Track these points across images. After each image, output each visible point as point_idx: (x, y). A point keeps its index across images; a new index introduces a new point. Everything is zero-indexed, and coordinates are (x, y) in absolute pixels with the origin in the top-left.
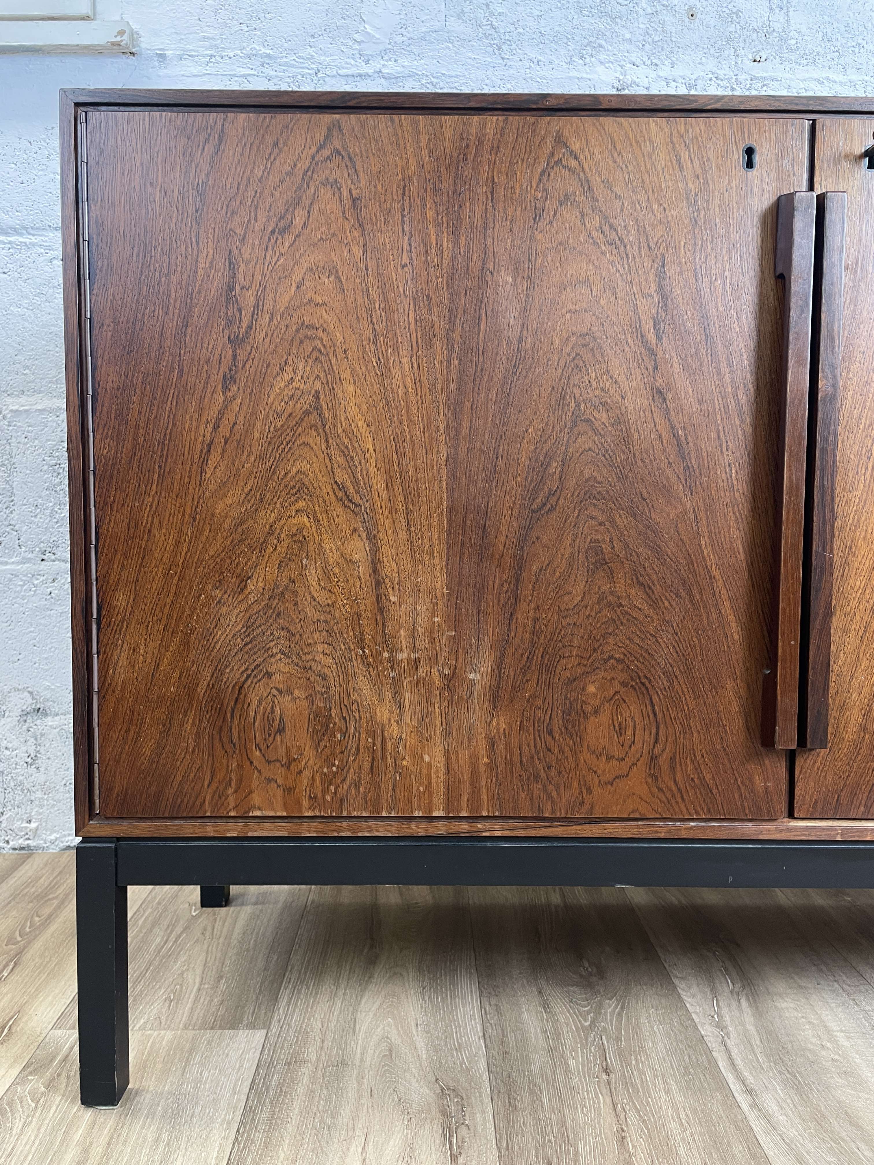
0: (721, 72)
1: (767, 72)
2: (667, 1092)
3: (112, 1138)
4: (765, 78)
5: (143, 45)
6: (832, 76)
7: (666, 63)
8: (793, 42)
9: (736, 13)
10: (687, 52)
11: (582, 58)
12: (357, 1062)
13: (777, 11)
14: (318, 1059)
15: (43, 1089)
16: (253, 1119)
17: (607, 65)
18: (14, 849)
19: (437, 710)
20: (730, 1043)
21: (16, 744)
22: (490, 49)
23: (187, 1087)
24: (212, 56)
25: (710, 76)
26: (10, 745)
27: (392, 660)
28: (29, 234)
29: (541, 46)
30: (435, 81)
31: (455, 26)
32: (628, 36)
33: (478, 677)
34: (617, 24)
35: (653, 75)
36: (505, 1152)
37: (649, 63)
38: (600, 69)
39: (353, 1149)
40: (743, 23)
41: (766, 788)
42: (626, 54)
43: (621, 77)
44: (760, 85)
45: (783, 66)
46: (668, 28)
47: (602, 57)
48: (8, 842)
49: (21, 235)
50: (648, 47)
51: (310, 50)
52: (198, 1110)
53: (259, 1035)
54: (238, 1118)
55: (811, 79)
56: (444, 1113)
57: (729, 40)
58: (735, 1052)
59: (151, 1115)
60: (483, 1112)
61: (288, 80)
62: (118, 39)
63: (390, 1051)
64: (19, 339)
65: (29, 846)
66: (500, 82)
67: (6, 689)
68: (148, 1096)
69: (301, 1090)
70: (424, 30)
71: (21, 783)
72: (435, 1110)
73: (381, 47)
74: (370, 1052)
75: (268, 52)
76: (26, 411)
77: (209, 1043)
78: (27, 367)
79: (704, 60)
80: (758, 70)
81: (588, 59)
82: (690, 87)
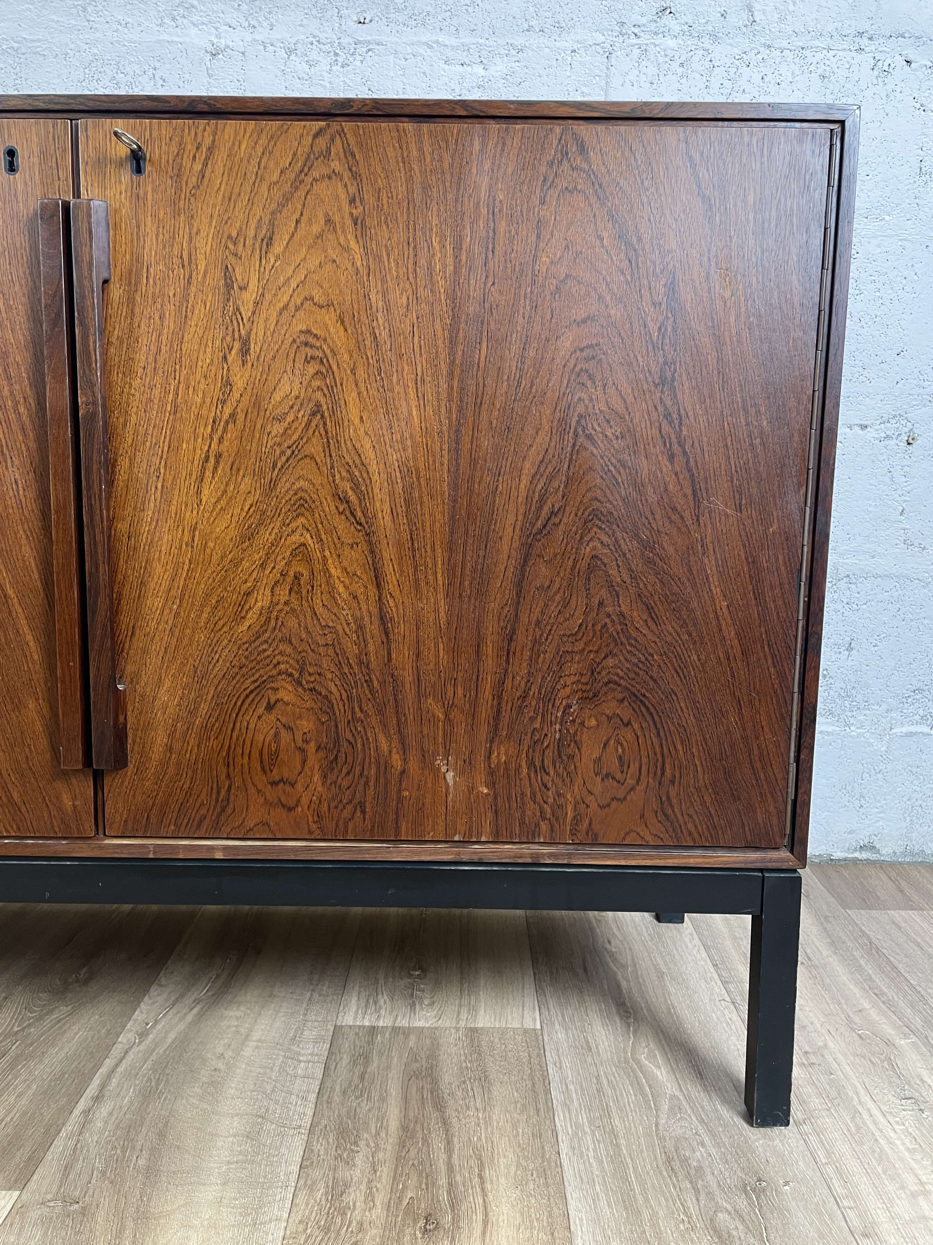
0: (322, 36)
1: (371, 35)
2: (20, 1095)
4: (369, 42)
6: (443, 38)
7: (265, 24)
10: (286, 13)
11: (174, 19)
17: (200, 27)
25: (311, 39)
35: (248, 38)
37: (246, 24)
38: (193, 31)
41: (75, 807)
42: (221, 15)
43: (215, 41)
44: (364, 50)
45: (389, 29)
47: (195, 18)
58: (128, 1059)
79: (305, 22)
80: (362, 33)
81: (180, 21)
82: (290, 52)
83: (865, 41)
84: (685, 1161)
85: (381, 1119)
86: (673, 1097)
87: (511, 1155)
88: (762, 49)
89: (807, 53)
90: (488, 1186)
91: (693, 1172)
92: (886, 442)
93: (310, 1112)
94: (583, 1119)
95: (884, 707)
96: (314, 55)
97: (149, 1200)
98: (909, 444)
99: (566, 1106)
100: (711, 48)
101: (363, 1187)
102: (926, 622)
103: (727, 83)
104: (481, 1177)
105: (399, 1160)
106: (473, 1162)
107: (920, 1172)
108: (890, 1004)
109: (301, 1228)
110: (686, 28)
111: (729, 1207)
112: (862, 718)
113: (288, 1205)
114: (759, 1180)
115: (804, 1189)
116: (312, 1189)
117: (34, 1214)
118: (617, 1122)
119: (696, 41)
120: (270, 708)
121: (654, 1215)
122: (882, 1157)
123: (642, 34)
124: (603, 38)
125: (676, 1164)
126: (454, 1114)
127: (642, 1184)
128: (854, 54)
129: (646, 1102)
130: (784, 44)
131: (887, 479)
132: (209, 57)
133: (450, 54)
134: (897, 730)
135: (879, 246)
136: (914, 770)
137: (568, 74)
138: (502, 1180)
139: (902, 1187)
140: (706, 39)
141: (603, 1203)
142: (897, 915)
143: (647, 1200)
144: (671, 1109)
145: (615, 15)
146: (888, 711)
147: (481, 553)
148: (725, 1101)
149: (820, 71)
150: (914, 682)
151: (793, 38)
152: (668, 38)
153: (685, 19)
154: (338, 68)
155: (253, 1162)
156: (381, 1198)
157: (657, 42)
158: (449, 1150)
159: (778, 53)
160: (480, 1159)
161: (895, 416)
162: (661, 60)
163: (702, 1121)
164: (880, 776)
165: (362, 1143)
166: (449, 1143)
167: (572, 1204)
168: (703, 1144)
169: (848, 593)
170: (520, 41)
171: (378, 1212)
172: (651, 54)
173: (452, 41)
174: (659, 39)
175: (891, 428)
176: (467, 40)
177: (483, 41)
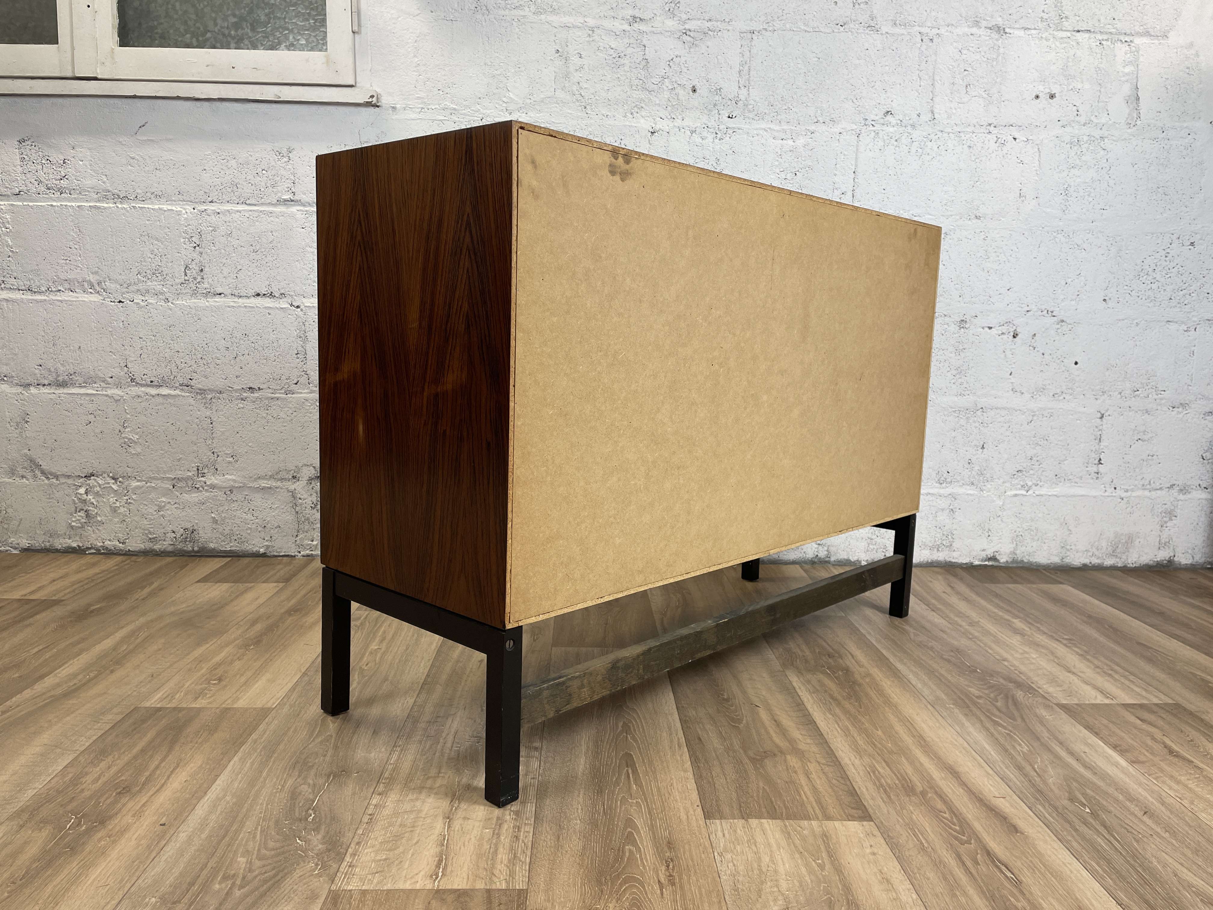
0: (710, 125)
1: (735, 124)
4: (734, 128)
5: (383, 101)
6: (772, 126)
7: (679, 117)
8: (751, 106)
9: (720, 89)
11: (632, 114)
13: (742, 88)
17: (646, 118)
18: (303, 556)
21: (305, 496)
22: (580, 108)
24: (422, 108)
25: (704, 126)
26: (302, 497)
29: (609, 107)
31: (560, 94)
32: (658, 102)
34: (651, 94)
35: (671, 125)
37: (669, 117)
38: (642, 121)
40: (723, 96)
42: (657, 112)
43: (654, 126)
45: (745, 121)
46: (680, 97)
47: (643, 114)
48: (300, 552)
50: (669, 108)
51: (478, 106)
57: (715, 105)
62: (370, 100)
64: (311, 266)
65: (312, 554)
67: (300, 465)
70: (542, 96)
71: (308, 519)
73: (519, 106)
75: (454, 106)
79: (701, 116)
80: (731, 123)
81: (635, 114)
82: (692, 132)
83: (992, 128)
87: (852, 643)
89: (962, 134)
90: (848, 649)
92: (1002, 336)
95: (1002, 480)
96: (705, 134)
98: (1014, 337)
100: (912, 132)
102: (1024, 433)
103: (919, 150)
104: (844, 647)
106: (838, 644)
107: (1024, 649)
108: (1008, 611)
110: (899, 122)
111: (947, 655)
112: (989, 486)
119: (904, 128)
121: (918, 656)
122: (1007, 646)
123: (876, 125)
124: (856, 127)
126: (822, 635)
128: (986, 135)
130: (950, 130)
131: (1003, 356)
132: (650, 134)
133: (776, 134)
134: (1009, 493)
135: (998, 233)
136: (1018, 515)
137: (837, 145)
139: (1017, 652)
140: (909, 127)
142: (1011, 586)
145: (862, 115)
146: (1004, 482)
149: (968, 144)
150: (1018, 466)
151: (955, 127)
152: (889, 127)
153: (897, 117)
154: (717, 140)
157: (883, 129)
159: (946, 135)
161: (1007, 323)
162: (886, 138)
164: (999, 519)
169: (982, 418)
170: (812, 128)
172: (881, 135)
173: (777, 128)
174: (885, 127)
175: (1004, 329)
176: (785, 127)
177: (793, 128)
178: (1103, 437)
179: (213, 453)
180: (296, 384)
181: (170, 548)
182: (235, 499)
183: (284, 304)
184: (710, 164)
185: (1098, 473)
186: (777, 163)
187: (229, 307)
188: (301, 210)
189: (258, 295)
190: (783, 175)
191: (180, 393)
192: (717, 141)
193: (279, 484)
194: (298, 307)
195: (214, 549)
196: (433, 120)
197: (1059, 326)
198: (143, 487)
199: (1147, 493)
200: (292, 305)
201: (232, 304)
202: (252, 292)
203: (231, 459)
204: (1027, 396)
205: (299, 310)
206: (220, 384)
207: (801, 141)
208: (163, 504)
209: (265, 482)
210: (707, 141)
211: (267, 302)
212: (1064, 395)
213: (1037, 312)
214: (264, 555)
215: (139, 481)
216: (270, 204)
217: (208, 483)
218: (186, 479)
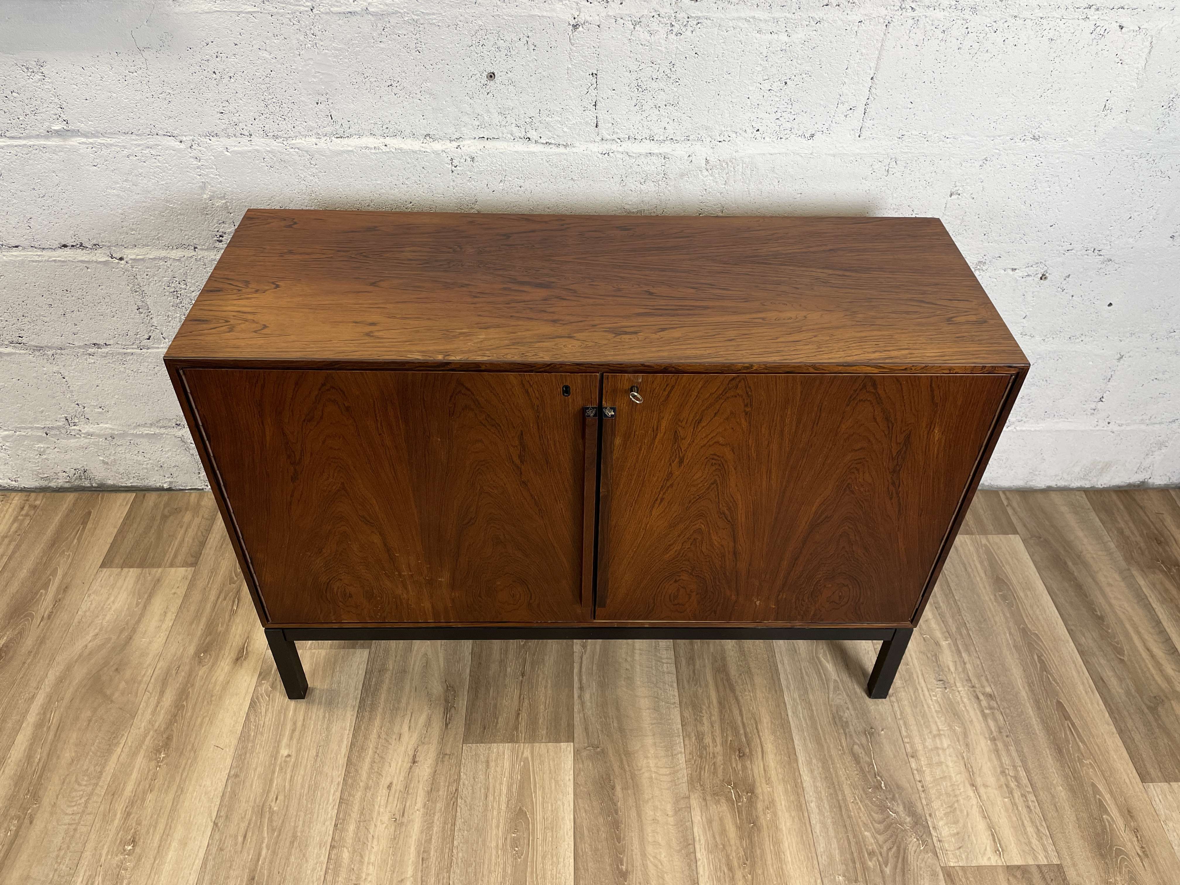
0: (662, 12)
1: (701, 11)
2: (546, 687)
3: (304, 717)
4: (699, 18)
12: (411, 670)
14: (393, 668)
15: (270, 689)
16: (364, 705)
19: (425, 590)
20: (584, 658)
23: (335, 686)
25: (653, 14)
27: (400, 575)
28: (104, 136)
30: (416, 17)
33: (443, 580)
35: (603, 14)
36: (468, 722)
38: (559, 6)
39: (405, 721)
43: (576, 15)
44: (695, 23)
49: (98, 137)
52: (340, 700)
53: (366, 652)
54: (357, 705)
55: (739, 18)
56: (447, 701)
58: (584, 662)
59: (320, 703)
60: (463, 700)
61: (288, 16)
63: (427, 663)
64: (121, 211)
66: (471, 19)
68: (318, 691)
69: (385, 687)
72: (442, 698)
74: (417, 664)
76: (142, 259)
77: (343, 657)
78: (133, 230)
80: (694, 9)
82: (636, 24)
84: (841, 718)
85: (709, 697)
86: (835, 681)
87: (768, 717)
88: (1009, 19)
89: (1044, 21)
90: (761, 734)
91: (844, 724)
92: (1027, 278)
93: (677, 694)
94: (796, 696)
96: (654, 26)
97: (626, 744)
98: (1042, 279)
99: (788, 688)
100: (969, 18)
101: (710, 735)
103: (976, 46)
104: (757, 729)
105: (722, 720)
106: (753, 721)
107: (939, 724)
109: (691, 757)
111: (858, 742)
113: (682, 745)
114: (872, 728)
115: (890, 733)
116: (689, 736)
117: (584, 754)
118: (811, 697)
119: (959, 12)
120: (676, 581)
121: (829, 747)
122: (924, 715)
123: (917, 8)
125: (837, 720)
126: (740, 694)
127: (823, 731)
128: (1080, 22)
129: (823, 684)
132: (571, 29)
133: (762, 25)
135: (1058, 158)
137: (853, 40)
138: (766, 731)
139: (930, 732)
140: (968, 11)
141: (808, 741)
143: (825, 739)
144: (834, 688)
147: (788, 531)
148: (859, 683)
149: (1050, 35)
151: (1037, 9)
152: (937, 10)
155: (661, 723)
156: (719, 740)
157: (928, 14)
158: (741, 715)
159: (1021, 22)
160: (755, 719)
161: (1036, 264)
162: (928, 28)
163: (848, 695)
165: (704, 711)
166: (741, 711)
167: (796, 742)
168: (848, 708)
170: (819, 14)
171: (719, 749)
172: (921, 24)
173: (765, 15)
174: (930, 12)
175: (1031, 270)
176: (777, 15)
177: (789, 16)
178: (1114, 377)
179: (78, 404)
180: (149, 339)
181: (67, 485)
182: (119, 443)
183: (101, 256)
184: (661, 71)
185: (1094, 410)
186: (759, 69)
187: (33, 261)
188: (83, 143)
189: (65, 246)
190: (766, 86)
191: (13, 351)
192: (672, 37)
193: (163, 430)
194: (121, 259)
195: (114, 485)
196: (239, 13)
197: (1103, 266)
198: (13, 435)
199: (1143, 427)
200: (112, 257)
201: (36, 258)
202: (56, 244)
203: (101, 410)
204: (1038, 338)
205: (122, 262)
206: (57, 341)
207: (799, 35)
208: (42, 449)
209: (147, 429)
210: (657, 37)
211: (80, 255)
212: (1083, 338)
213: (1081, 250)
214: (170, 489)
215: (5, 430)
216: (38, 136)
217: (83, 431)
218: (58, 428)
